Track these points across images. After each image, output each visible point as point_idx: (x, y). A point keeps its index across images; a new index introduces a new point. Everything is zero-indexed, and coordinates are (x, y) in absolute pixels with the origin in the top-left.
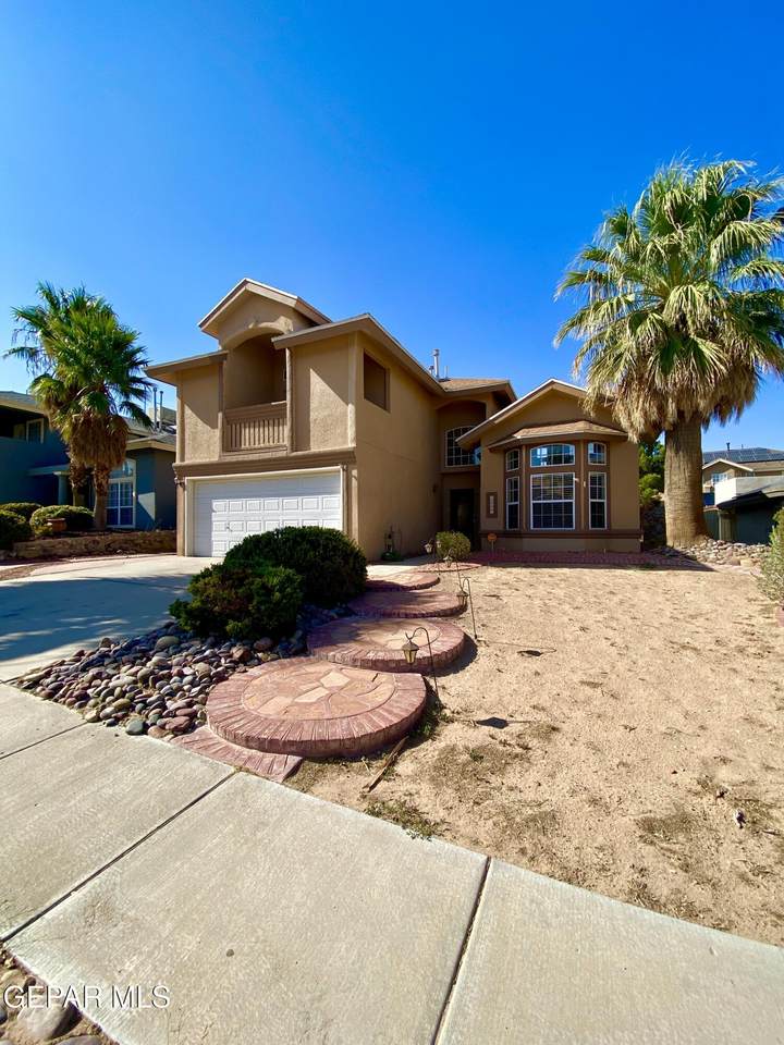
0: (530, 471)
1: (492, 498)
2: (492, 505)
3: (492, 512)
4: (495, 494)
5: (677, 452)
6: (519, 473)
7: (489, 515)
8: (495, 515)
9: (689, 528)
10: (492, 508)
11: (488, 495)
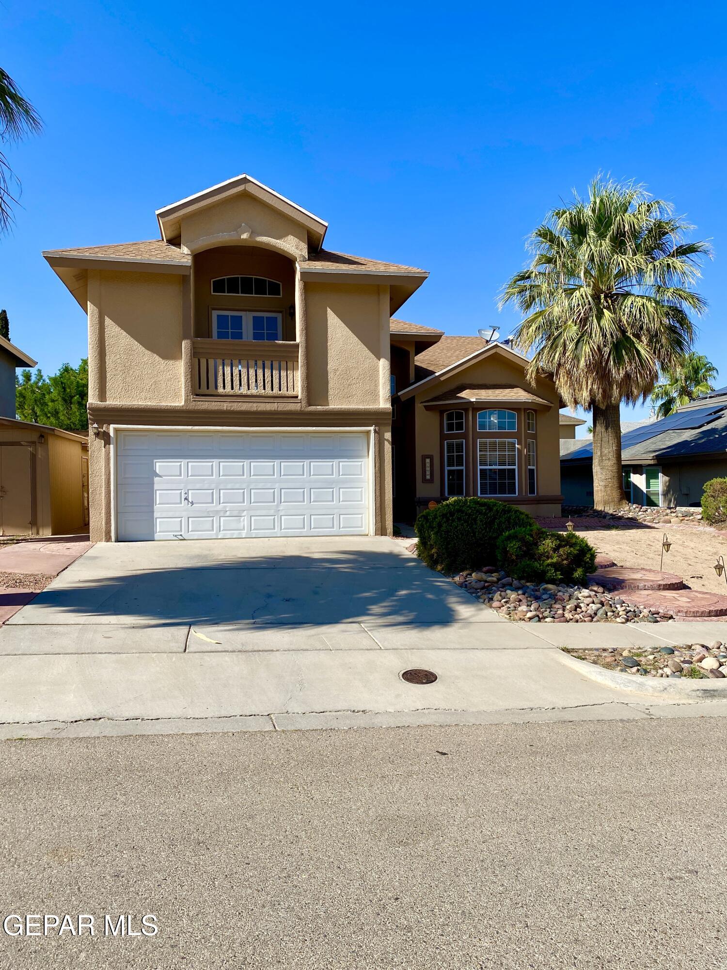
0: (477, 435)
1: (428, 461)
2: (428, 469)
3: (428, 477)
4: (431, 457)
5: (607, 429)
6: (465, 436)
7: (424, 480)
8: (431, 480)
9: (616, 494)
10: (428, 473)
11: (424, 457)
